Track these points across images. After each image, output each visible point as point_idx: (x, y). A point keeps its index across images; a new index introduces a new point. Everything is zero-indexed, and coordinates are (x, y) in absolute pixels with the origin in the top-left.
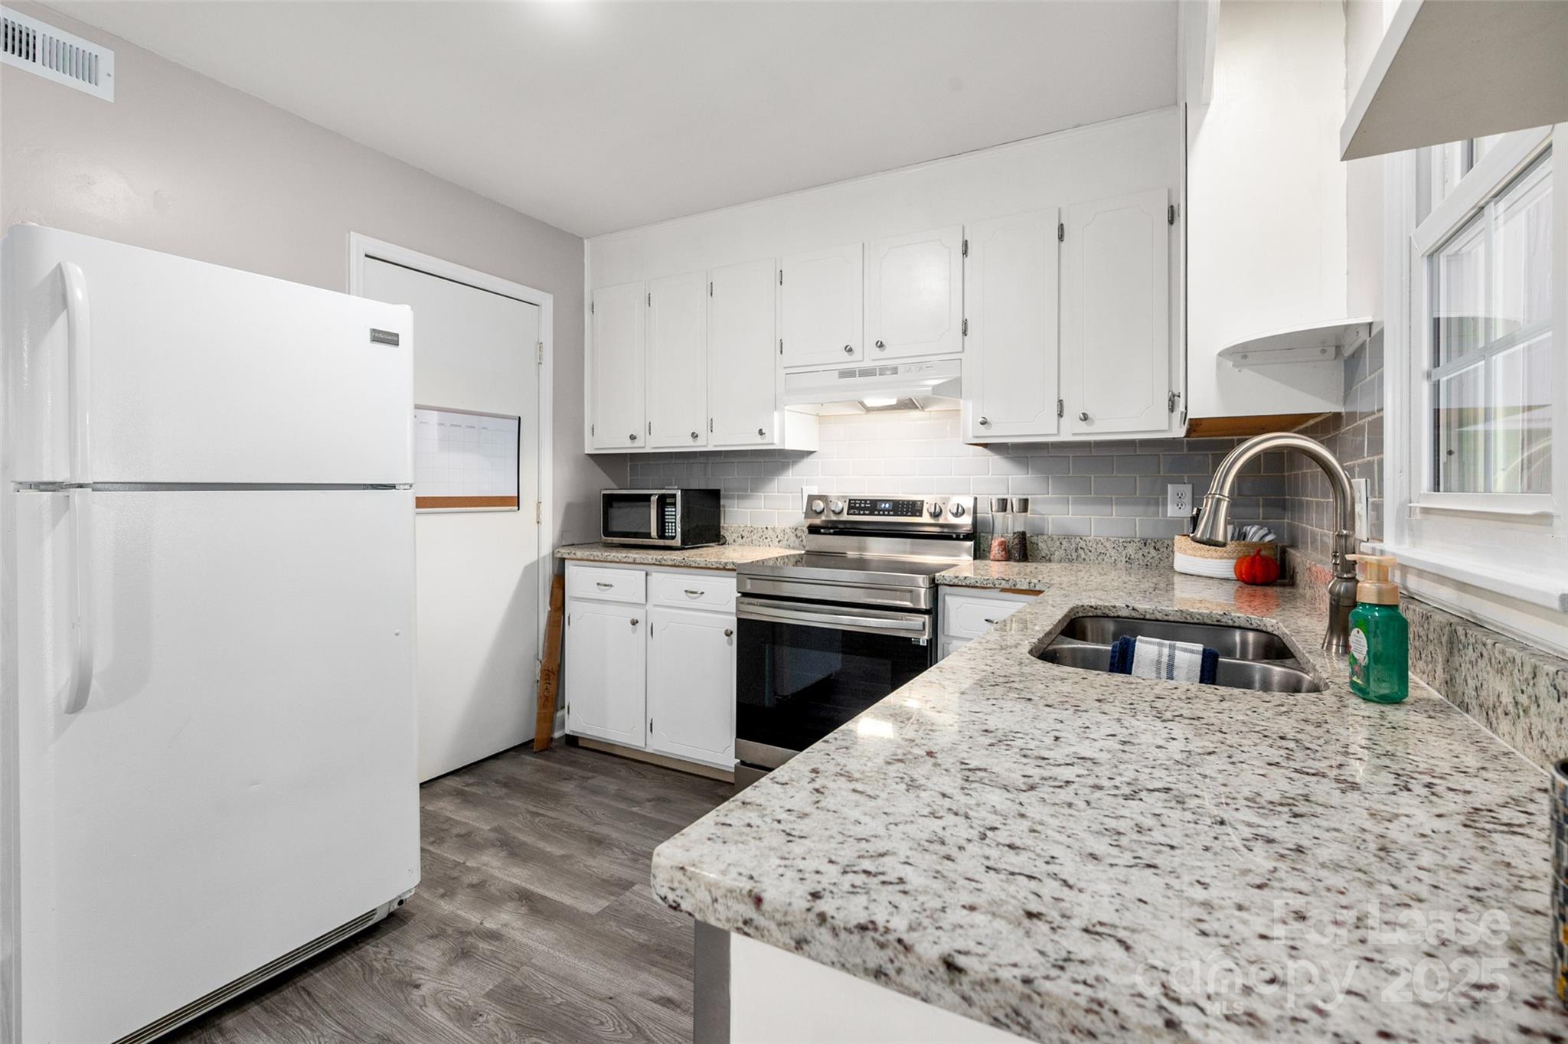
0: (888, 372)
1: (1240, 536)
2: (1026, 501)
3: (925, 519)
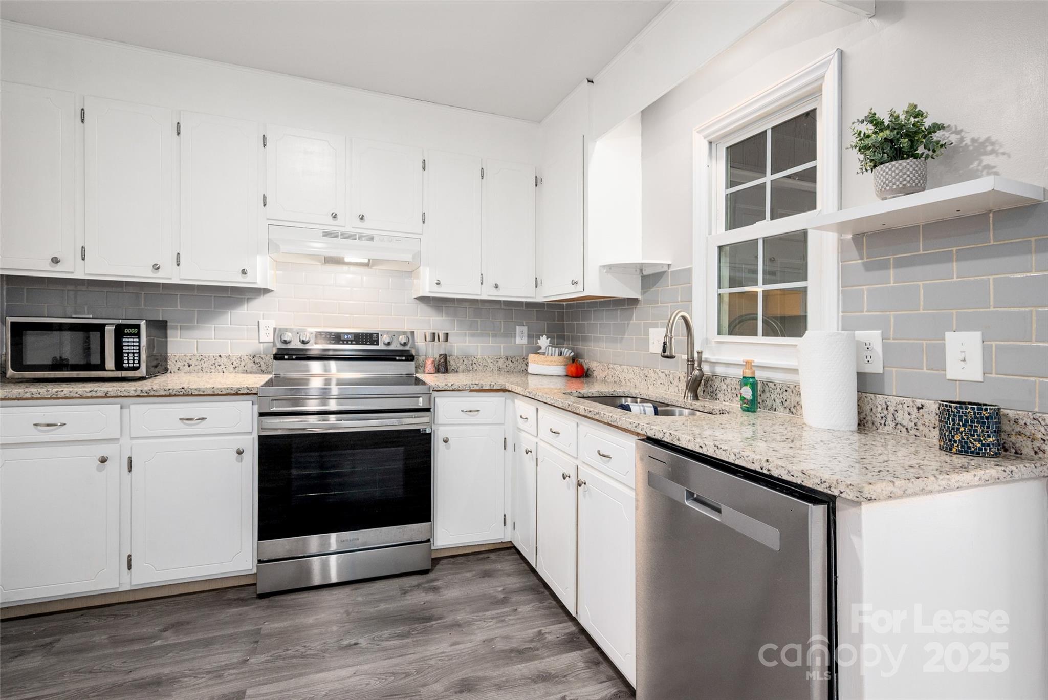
0: (364, 239)
1: (561, 354)
2: (447, 334)
3: (381, 347)
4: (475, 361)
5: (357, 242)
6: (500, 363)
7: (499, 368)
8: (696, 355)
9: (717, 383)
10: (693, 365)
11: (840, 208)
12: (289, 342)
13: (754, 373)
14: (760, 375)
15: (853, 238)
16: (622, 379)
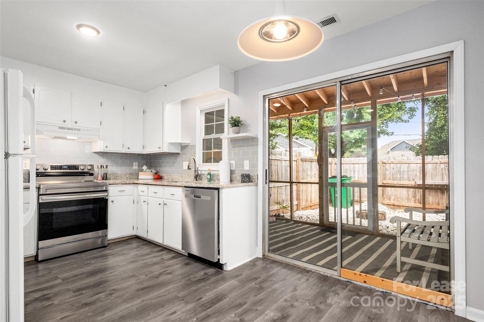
0: (76, 130)
1: (151, 172)
2: (107, 165)
3: (80, 170)
4: (117, 175)
5: (73, 131)
6: (127, 176)
7: (127, 178)
8: (197, 169)
9: (202, 176)
10: (196, 171)
11: (228, 134)
12: (47, 170)
13: (210, 172)
14: (212, 173)
15: (230, 141)
16: (174, 178)
